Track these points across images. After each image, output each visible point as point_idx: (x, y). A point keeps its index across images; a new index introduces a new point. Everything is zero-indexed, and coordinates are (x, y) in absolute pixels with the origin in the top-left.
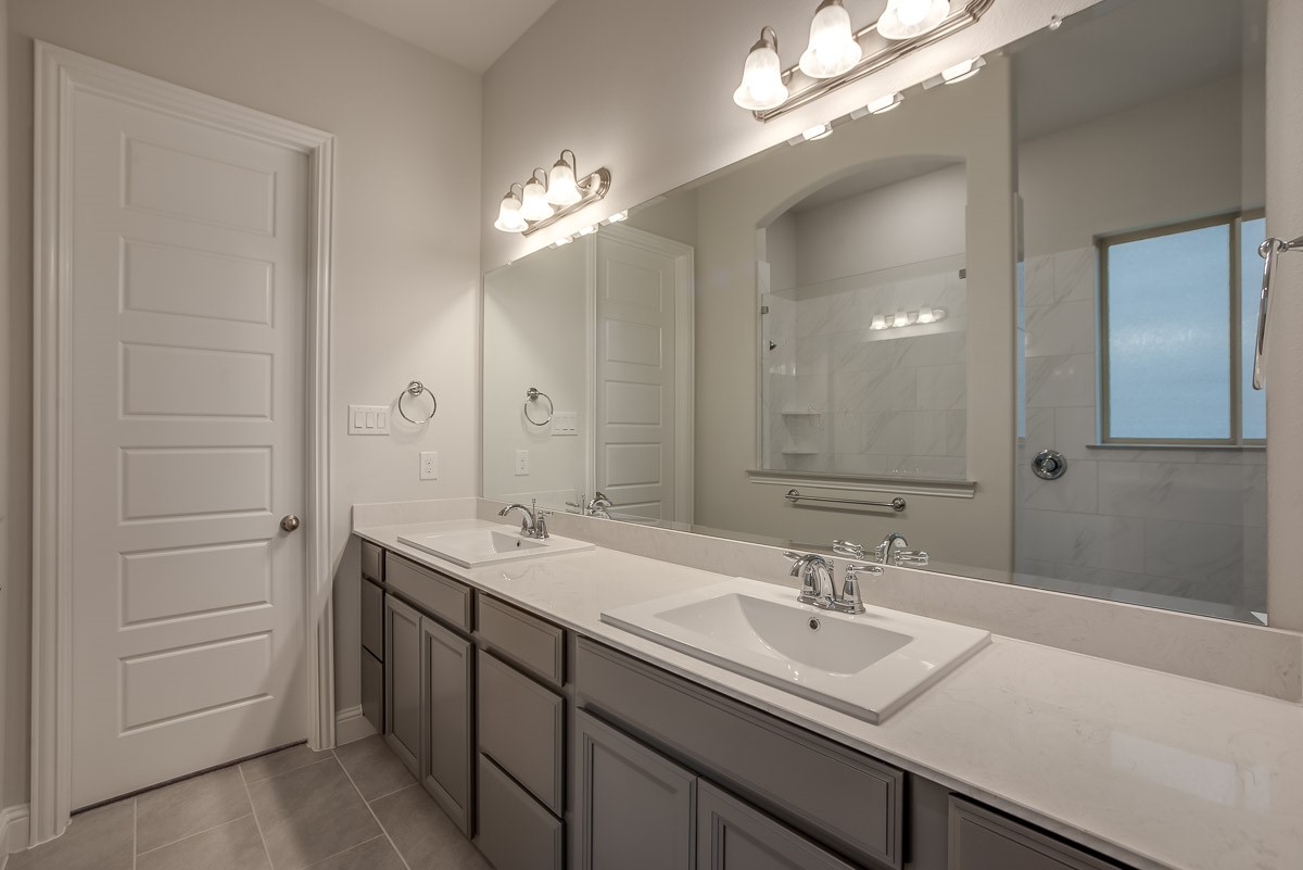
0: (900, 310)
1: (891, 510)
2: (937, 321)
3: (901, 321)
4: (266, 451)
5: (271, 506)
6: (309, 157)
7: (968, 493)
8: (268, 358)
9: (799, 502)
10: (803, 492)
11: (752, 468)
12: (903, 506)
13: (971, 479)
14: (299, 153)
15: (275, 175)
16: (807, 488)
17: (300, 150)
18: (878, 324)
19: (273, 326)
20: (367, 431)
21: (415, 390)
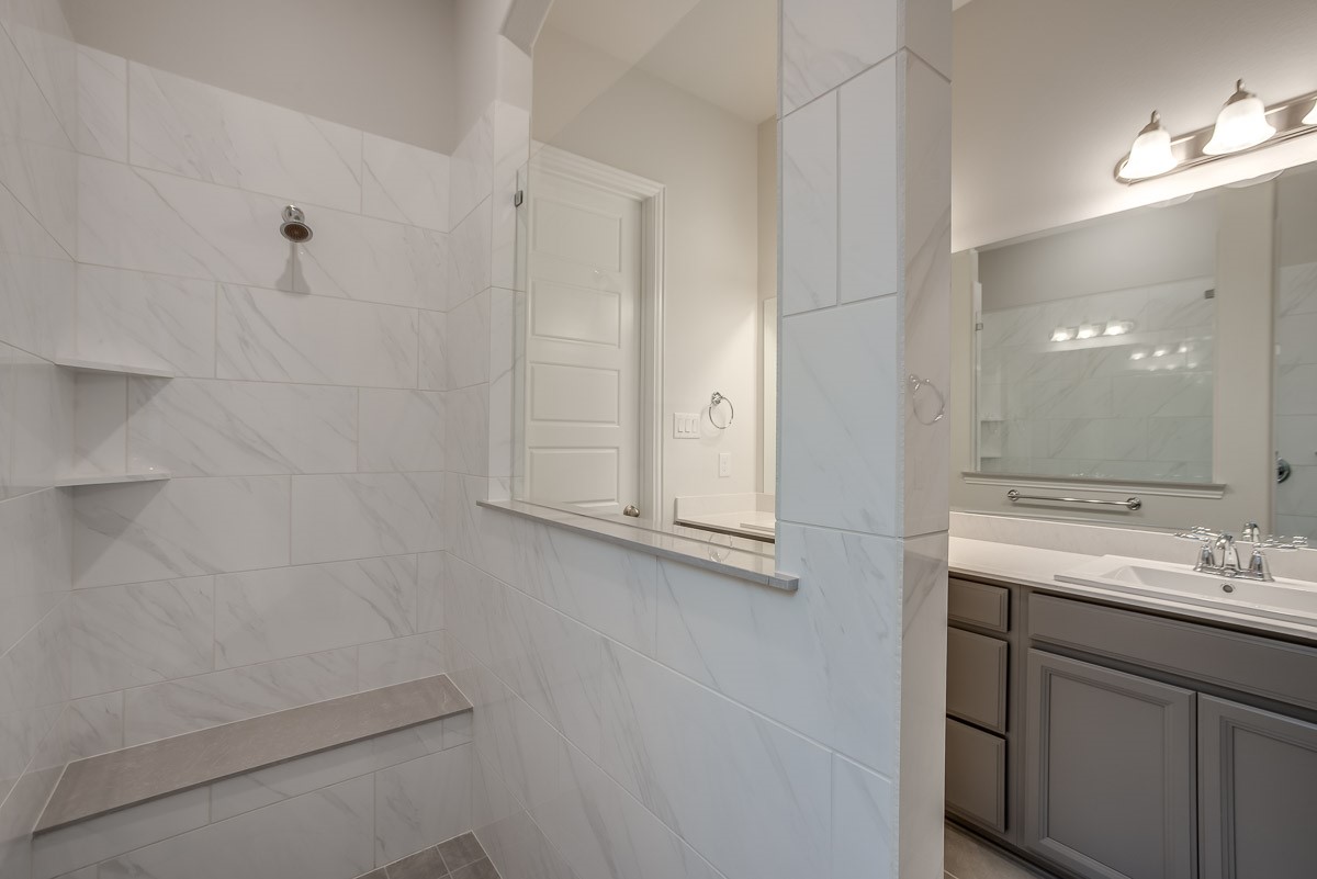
0: (1085, 323)
1: (1125, 509)
2: (1126, 333)
3: (1085, 333)
4: (614, 451)
5: (618, 498)
6: (644, 206)
7: (1217, 494)
8: (616, 374)
9: (1021, 501)
10: (1022, 492)
11: (967, 470)
12: (1138, 505)
13: (1218, 481)
14: (636, 201)
15: (620, 220)
16: (1024, 488)
17: (636, 198)
18: (1061, 336)
19: (619, 347)
20: (686, 435)
21: (717, 399)
